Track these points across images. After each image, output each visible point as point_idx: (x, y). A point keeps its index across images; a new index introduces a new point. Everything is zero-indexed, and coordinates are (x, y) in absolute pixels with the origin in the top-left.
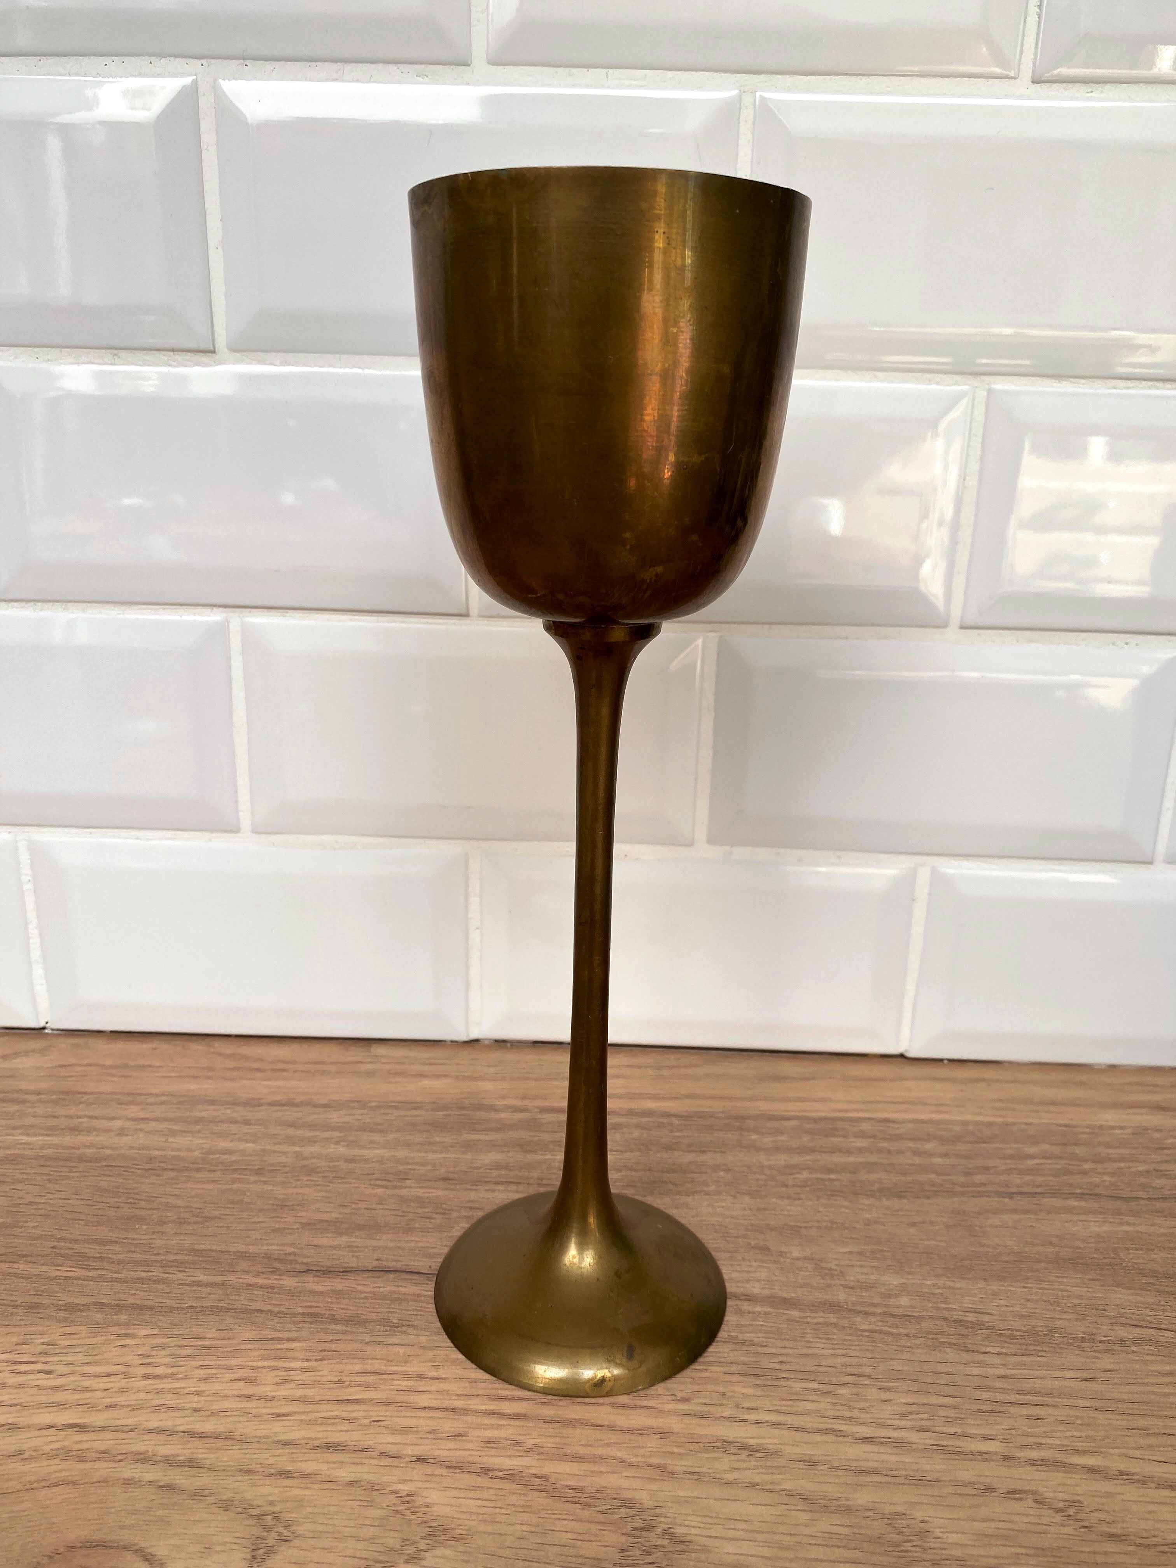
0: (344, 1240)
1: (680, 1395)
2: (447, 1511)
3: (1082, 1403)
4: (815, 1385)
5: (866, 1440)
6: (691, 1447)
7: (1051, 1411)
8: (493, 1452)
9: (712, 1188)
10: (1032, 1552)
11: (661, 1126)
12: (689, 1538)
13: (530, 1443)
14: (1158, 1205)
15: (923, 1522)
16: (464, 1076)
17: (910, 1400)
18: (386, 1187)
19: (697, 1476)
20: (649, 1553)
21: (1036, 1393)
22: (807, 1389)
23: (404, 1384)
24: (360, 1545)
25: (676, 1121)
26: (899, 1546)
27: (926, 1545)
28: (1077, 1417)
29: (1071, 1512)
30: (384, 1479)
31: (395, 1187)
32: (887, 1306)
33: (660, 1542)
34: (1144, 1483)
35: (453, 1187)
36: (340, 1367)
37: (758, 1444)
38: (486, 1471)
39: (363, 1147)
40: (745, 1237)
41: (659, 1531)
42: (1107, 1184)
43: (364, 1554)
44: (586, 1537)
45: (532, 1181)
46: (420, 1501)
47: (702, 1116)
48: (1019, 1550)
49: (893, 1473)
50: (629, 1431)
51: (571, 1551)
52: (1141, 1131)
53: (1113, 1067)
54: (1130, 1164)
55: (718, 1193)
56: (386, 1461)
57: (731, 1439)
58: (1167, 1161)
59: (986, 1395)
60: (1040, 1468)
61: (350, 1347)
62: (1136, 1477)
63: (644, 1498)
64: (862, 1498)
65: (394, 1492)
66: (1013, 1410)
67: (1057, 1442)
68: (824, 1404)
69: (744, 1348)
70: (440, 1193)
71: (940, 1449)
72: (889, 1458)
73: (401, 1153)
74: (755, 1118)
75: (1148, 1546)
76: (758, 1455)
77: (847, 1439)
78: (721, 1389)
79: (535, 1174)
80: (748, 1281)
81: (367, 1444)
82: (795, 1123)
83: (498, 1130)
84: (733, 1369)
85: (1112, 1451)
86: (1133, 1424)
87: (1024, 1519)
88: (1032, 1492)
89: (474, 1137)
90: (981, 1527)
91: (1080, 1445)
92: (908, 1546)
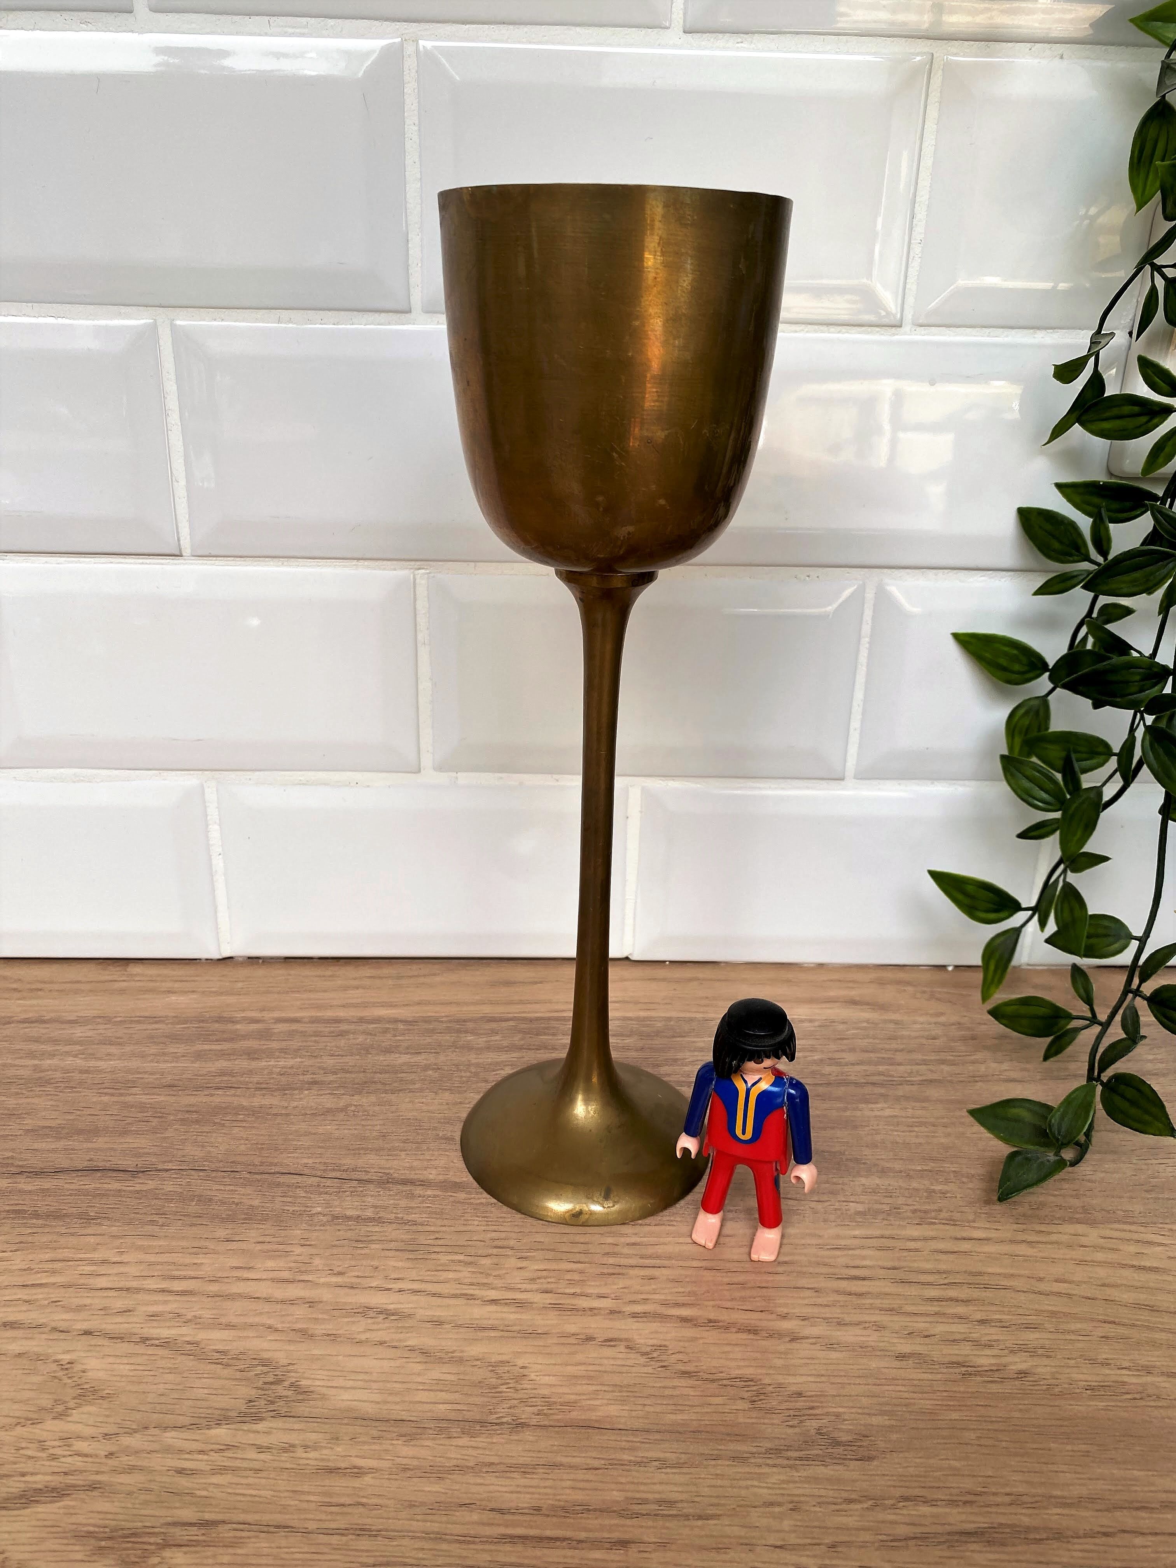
0: (61, 1144)
1: (337, 1270)
2: (101, 1375)
4: (461, 1257)
5: (494, 1302)
6: (335, 1313)
7: (664, 1271)
8: (155, 1324)
9: (417, 1086)
10: (610, 1389)
11: (385, 1031)
12: (312, 1389)
13: (189, 1316)
15: (523, 1367)
16: (211, 992)
17: (542, 1267)
18: (112, 1095)
19: (332, 1337)
20: (272, 1403)
21: (658, 1257)
22: (453, 1261)
23: (88, 1269)
24: (16, 1406)
25: (401, 1026)
26: (495, 1388)
27: (519, 1387)
28: (686, 1276)
29: (655, 1355)
30: (50, 1351)
31: (121, 1095)
33: (285, 1393)
34: (727, 1328)
35: (175, 1093)
36: (30, 1257)
37: (395, 1309)
38: (144, 1340)
39: (100, 1059)
40: (435, 1129)
41: (286, 1384)
43: (17, 1414)
44: (220, 1392)
45: (250, 1085)
46: (78, 1367)
47: (427, 1020)
48: (599, 1388)
49: (509, 1328)
50: (283, 1302)
51: (205, 1404)
52: (828, 1024)
53: (821, 966)
55: (421, 1090)
56: (56, 1335)
57: (372, 1305)
58: (843, 1051)
59: (611, 1261)
60: (640, 1319)
61: (45, 1239)
62: (720, 1324)
63: (281, 1358)
64: (475, 1350)
65: (56, 1361)
66: (633, 1272)
67: (663, 1297)
68: (465, 1274)
69: (407, 1227)
70: (162, 1098)
71: (557, 1307)
72: (510, 1315)
73: (135, 1063)
74: (474, 1020)
75: (713, 1381)
76: (393, 1317)
77: (476, 1302)
78: (375, 1263)
79: (255, 1079)
80: (426, 1168)
81: (41, 1321)
82: (511, 1023)
83: (231, 1040)
84: (392, 1245)
85: (706, 1303)
86: (735, 1280)
87: (612, 1362)
88: (626, 1340)
89: (206, 1047)
90: (571, 1370)
91: (681, 1299)
92: (503, 1388)
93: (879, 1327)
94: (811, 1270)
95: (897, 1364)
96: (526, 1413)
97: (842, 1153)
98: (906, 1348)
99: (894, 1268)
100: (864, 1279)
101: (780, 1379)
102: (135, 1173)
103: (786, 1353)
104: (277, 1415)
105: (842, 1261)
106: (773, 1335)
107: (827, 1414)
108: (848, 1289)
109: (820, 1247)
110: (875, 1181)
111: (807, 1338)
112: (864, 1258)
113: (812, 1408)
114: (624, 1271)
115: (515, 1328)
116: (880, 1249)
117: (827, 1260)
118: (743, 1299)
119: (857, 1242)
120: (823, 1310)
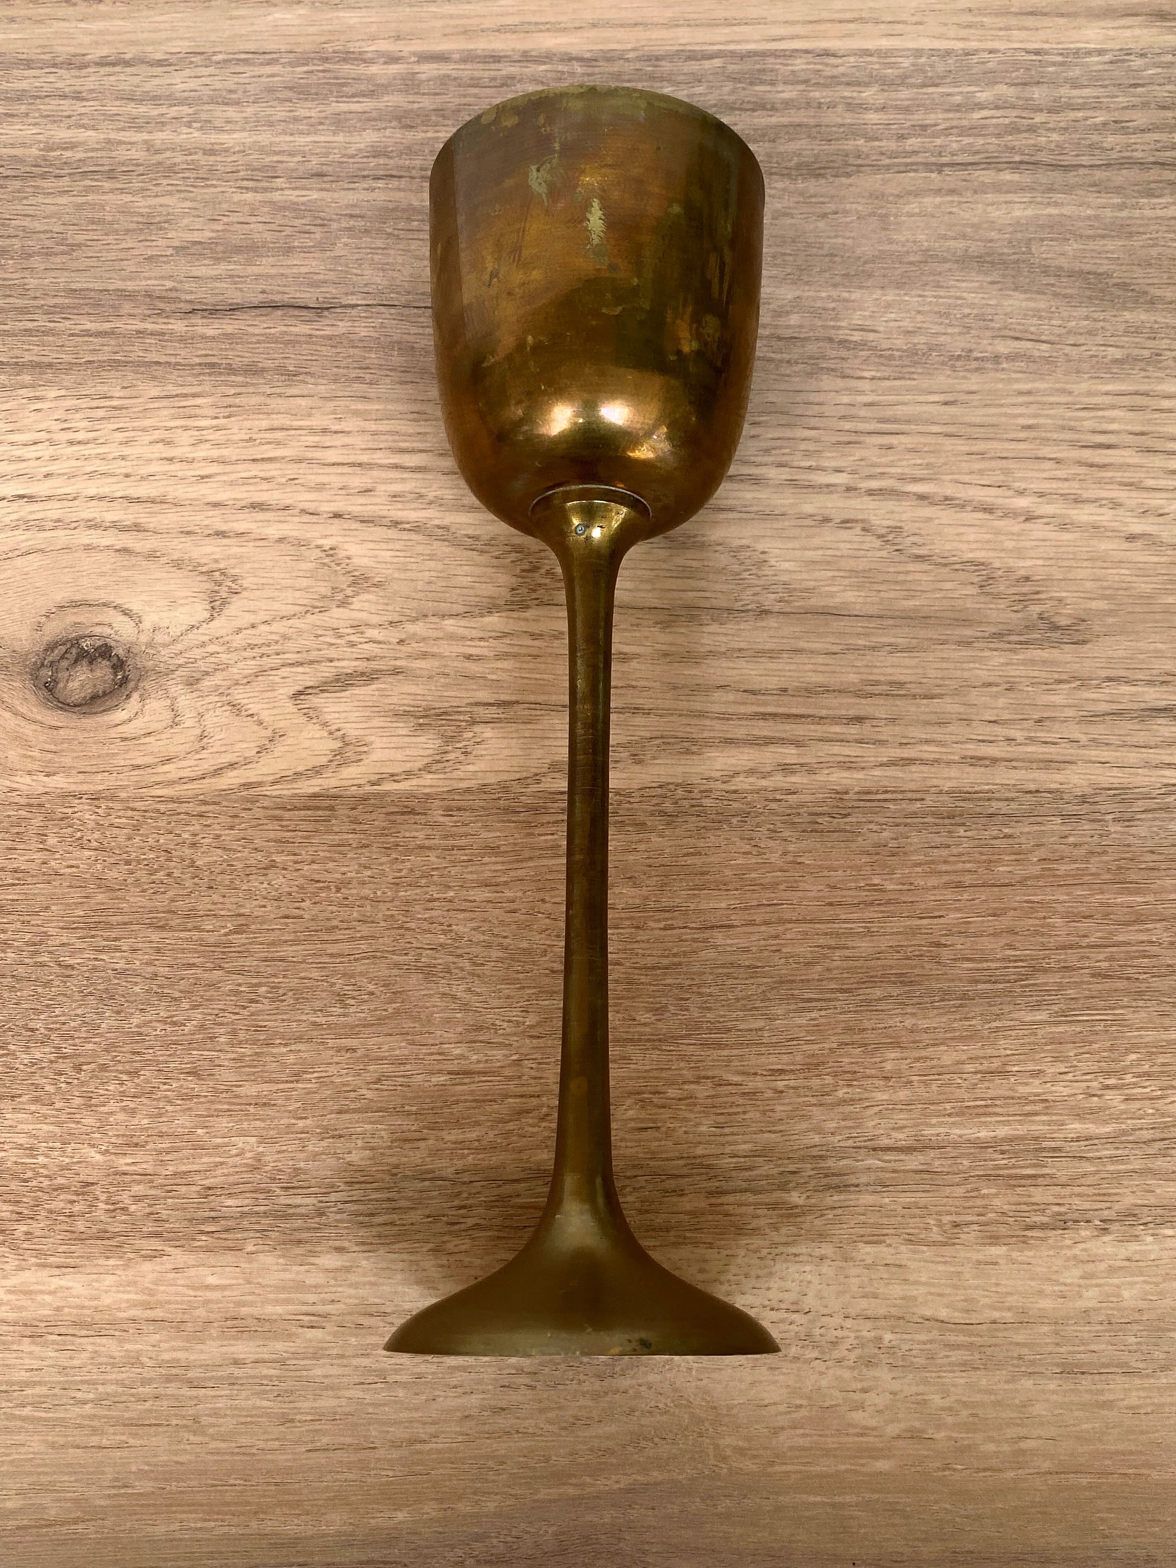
0: (222, 268)
2: (365, 561)
3: (935, 429)
7: (903, 439)
8: (399, 506)
10: (846, 574)
13: (431, 495)
14: (1099, 175)
15: (763, 553)
17: (776, 435)
18: (255, 190)
20: (534, 591)
21: (895, 421)
23: (312, 439)
24: (298, 594)
26: (738, 575)
27: (760, 573)
28: (925, 445)
29: (890, 537)
30: (308, 535)
31: (265, 190)
32: (776, 327)
33: (543, 581)
34: (963, 507)
35: (328, 186)
36: (248, 424)
38: (395, 524)
39: (220, 130)
41: (543, 571)
42: (1053, 146)
43: (303, 602)
44: (484, 580)
46: (342, 554)
48: (836, 574)
49: (747, 508)
51: (471, 592)
54: (1090, 113)
56: (306, 518)
58: (1133, 107)
59: (848, 426)
60: (876, 497)
61: (255, 400)
62: (957, 502)
64: (716, 534)
65: (318, 547)
66: (869, 439)
67: (899, 470)
70: (315, 195)
71: (792, 483)
72: (747, 493)
73: (265, 138)
75: (945, 565)
81: (288, 502)
83: (371, 94)
85: (945, 477)
86: (975, 449)
87: (849, 546)
88: (863, 521)
89: (344, 107)
90: (810, 555)
91: (919, 473)
92: (745, 575)
93: (1115, 505)
94: (1055, 436)
95: (1126, 546)
96: (769, 600)
97: (1108, 275)
98: (1137, 528)
99: (1143, 434)
100: (1109, 447)
101: (1012, 563)
102: (320, 310)
103: (1019, 535)
104: (541, 604)
105: (1089, 424)
106: (1010, 514)
107: (1051, 599)
108: (1090, 461)
109: (1068, 406)
110: (1141, 316)
111: (1042, 517)
112: (1113, 420)
113: (1038, 593)
114: (861, 439)
115: (755, 509)
116: (1132, 409)
117: (1072, 423)
118: (981, 472)
119: (1108, 400)
120: (1060, 484)
